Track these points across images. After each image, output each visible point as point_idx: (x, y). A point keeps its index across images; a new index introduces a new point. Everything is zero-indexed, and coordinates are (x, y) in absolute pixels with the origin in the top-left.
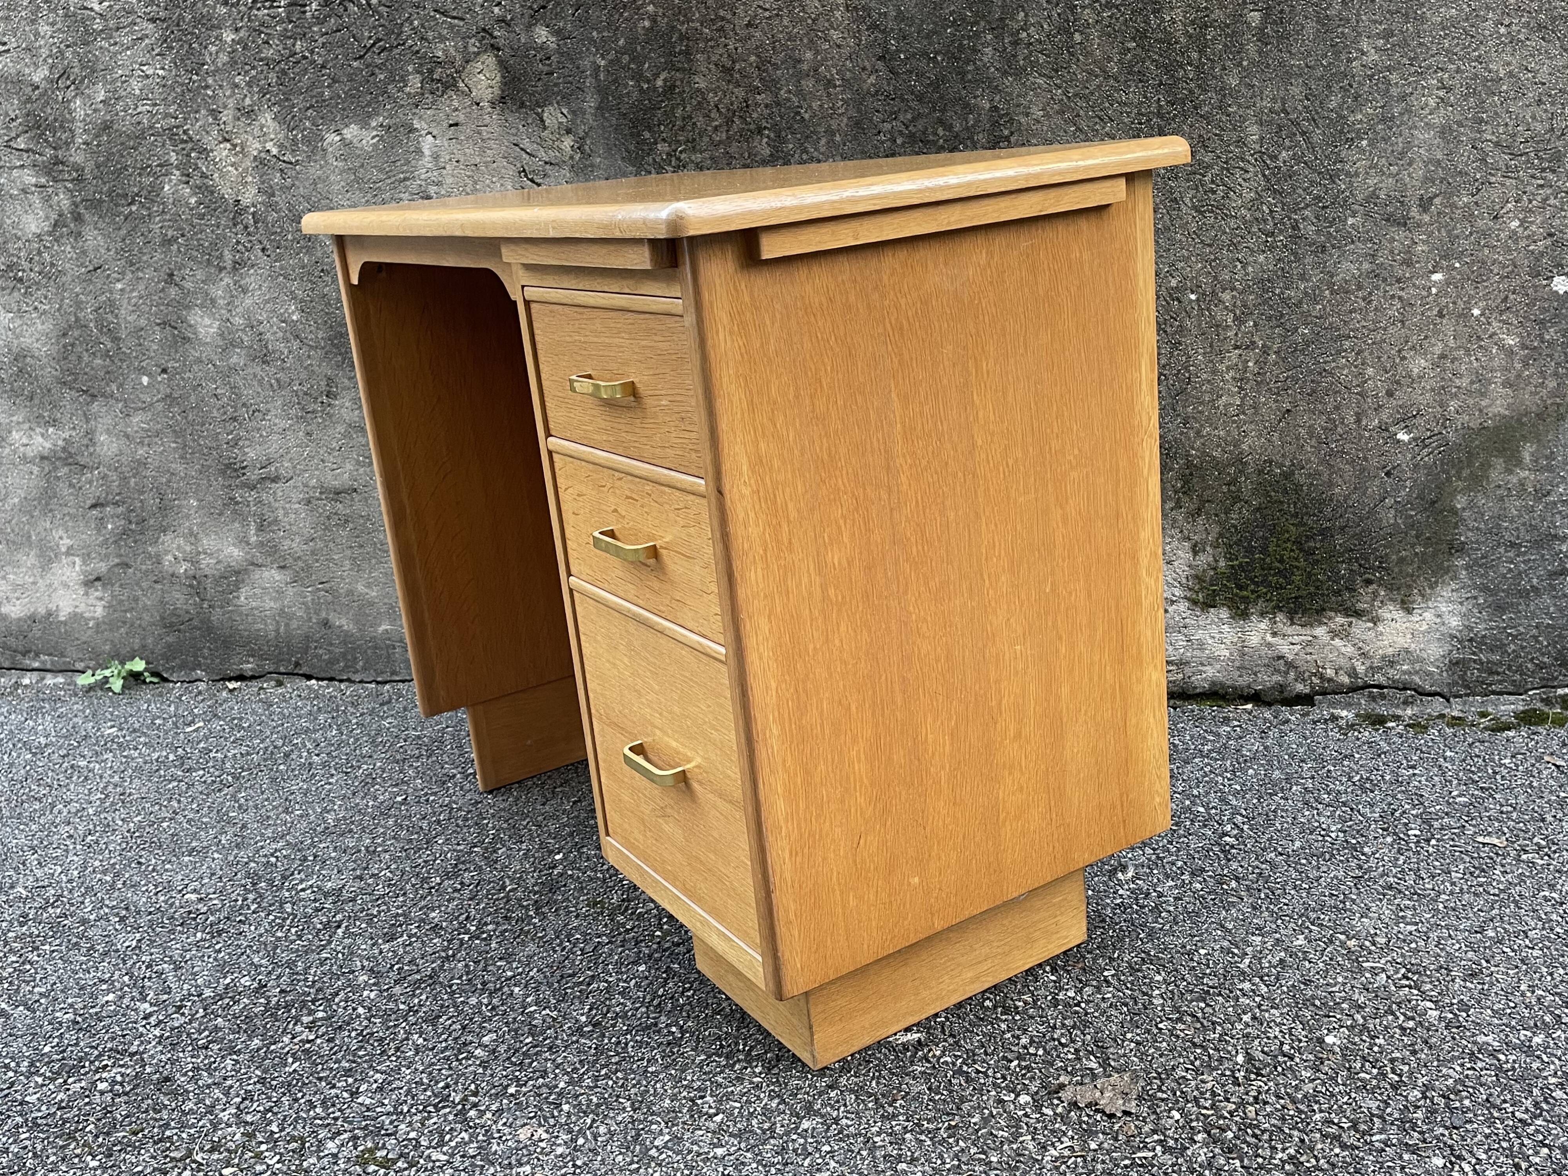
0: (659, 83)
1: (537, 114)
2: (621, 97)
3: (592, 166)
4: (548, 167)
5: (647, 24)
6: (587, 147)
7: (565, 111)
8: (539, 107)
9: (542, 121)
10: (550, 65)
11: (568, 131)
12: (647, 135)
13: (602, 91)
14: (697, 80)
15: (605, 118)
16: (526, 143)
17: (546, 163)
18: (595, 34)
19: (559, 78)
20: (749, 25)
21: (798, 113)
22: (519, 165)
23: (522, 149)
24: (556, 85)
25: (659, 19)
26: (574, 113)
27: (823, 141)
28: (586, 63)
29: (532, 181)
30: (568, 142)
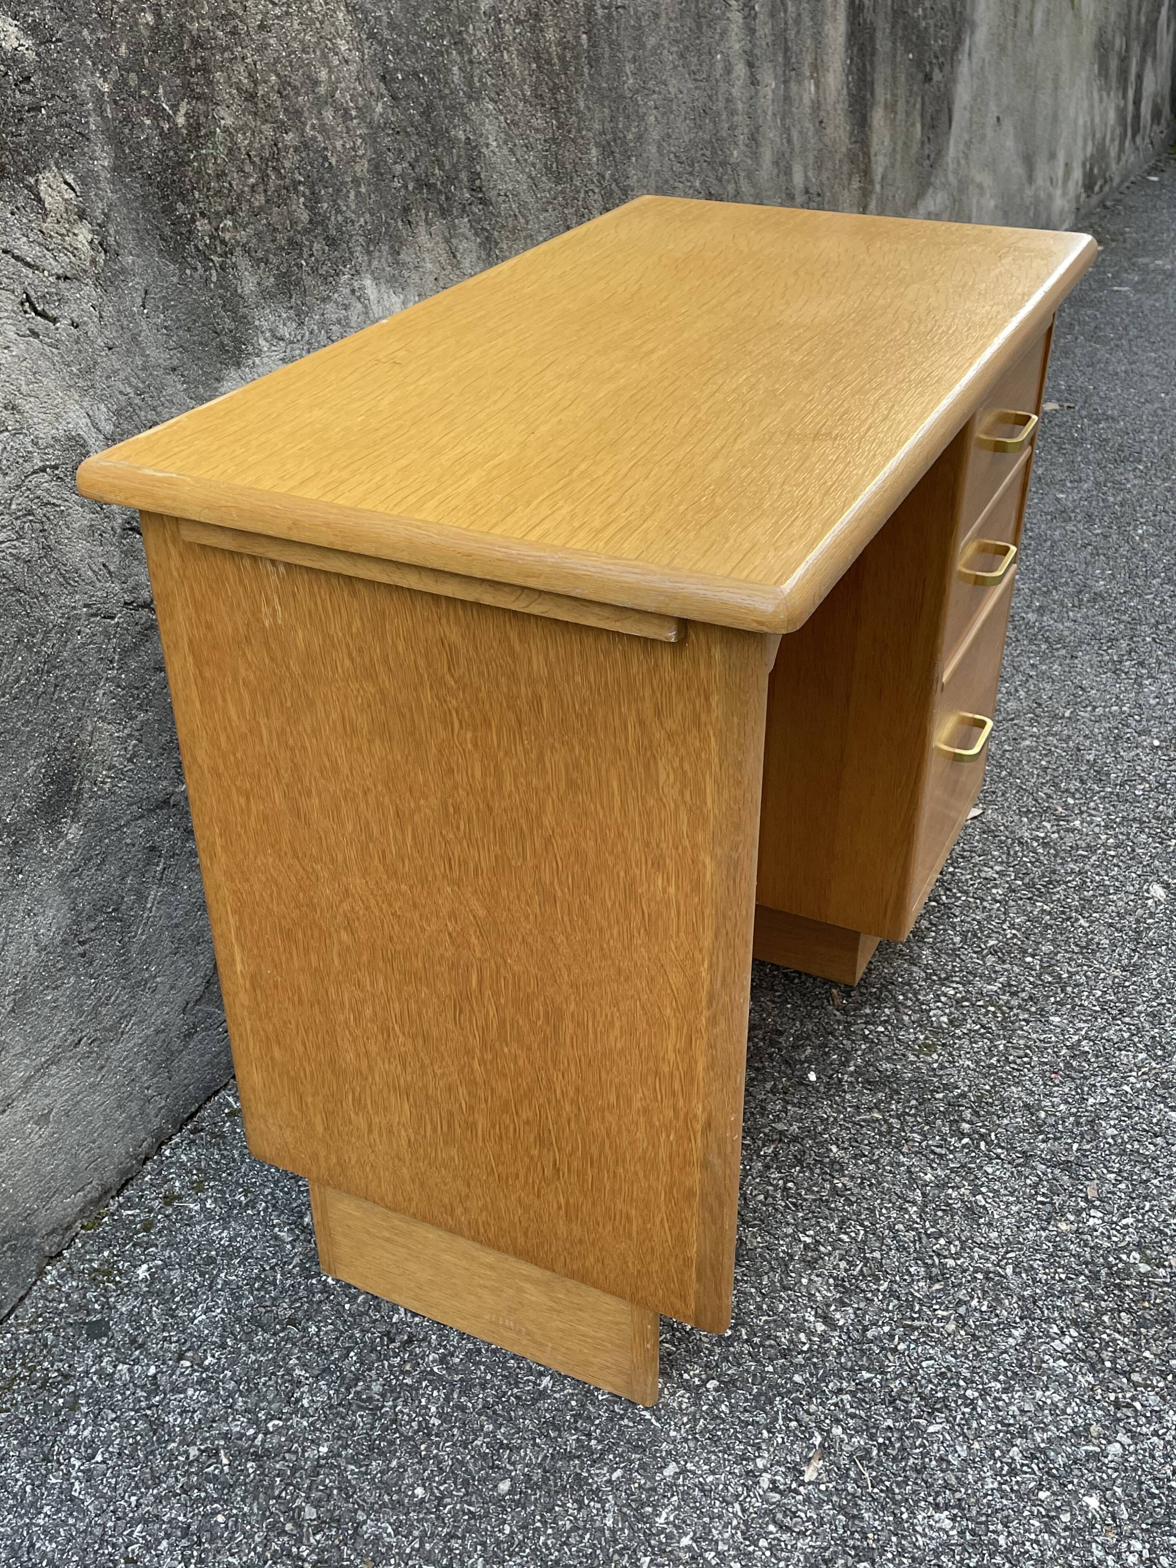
0: (181, 120)
1: (29, 188)
2: (139, 146)
3: (123, 271)
4: (62, 284)
5: (150, 18)
6: (111, 240)
7: (70, 178)
8: (31, 173)
9: (40, 200)
10: (32, 93)
11: (82, 215)
12: (181, 208)
13: (116, 140)
14: (222, 113)
15: (126, 186)
16: (23, 247)
17: (58, 278)
18: (85, 32)
19: (50, 117)
20: (262, 27)
21: (326, 158)
22: (19, 291)
23: (17, 258)
24: (48, 130)
25: (163, 11)
26: (82, 179)
27: (352, 195)
28: (82, 87)
29: (43, 315)
30: (83, 235)
